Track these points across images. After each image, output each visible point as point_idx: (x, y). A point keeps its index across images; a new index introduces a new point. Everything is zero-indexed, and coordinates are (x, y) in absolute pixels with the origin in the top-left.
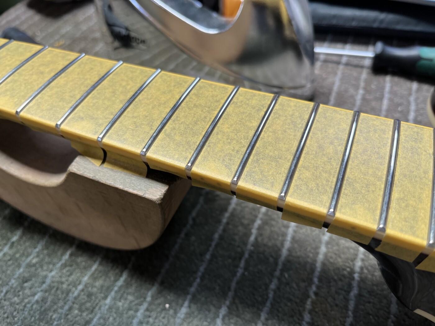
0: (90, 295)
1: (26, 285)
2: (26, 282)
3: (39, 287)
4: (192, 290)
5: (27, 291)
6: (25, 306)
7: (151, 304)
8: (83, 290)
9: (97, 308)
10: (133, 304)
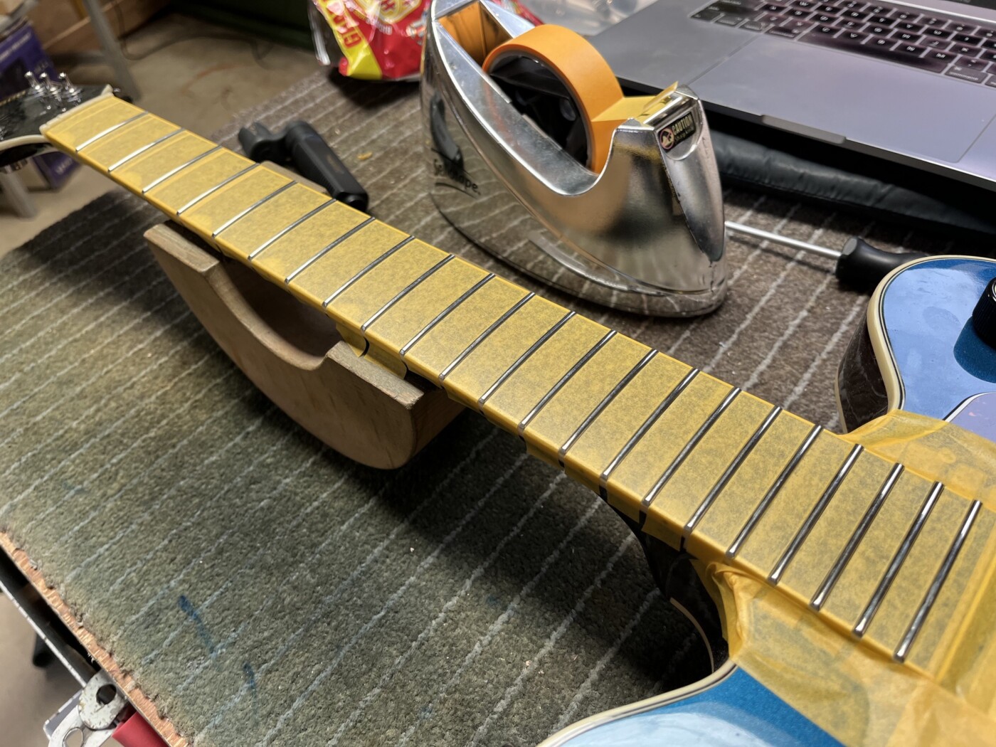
0: (325, 515)
1: (253, 486)
2: (254, 483)
3: (269, 493)
4: (448, 538)
5: (253, 495)
6: (246, 511)
7: (393, 542)
8: (318, 508)
9: (329, 532)
10: (373, 537)
